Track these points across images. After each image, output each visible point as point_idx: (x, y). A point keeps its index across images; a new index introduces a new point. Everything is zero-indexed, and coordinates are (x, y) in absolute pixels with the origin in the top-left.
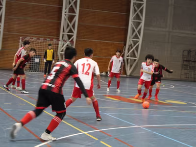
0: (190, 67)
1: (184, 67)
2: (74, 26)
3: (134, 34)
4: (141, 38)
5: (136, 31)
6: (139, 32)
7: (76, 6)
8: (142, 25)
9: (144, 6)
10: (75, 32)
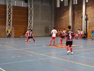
0: (47, 32)
1: (45, 32)
2: (11, 21)
3: (30, 22)
4: (32, 24)
5: (31, 21)
6: (32, 22)
7: (11, 14)
8: (33, 19)
9: (33, 13)
10: (11, 23)
